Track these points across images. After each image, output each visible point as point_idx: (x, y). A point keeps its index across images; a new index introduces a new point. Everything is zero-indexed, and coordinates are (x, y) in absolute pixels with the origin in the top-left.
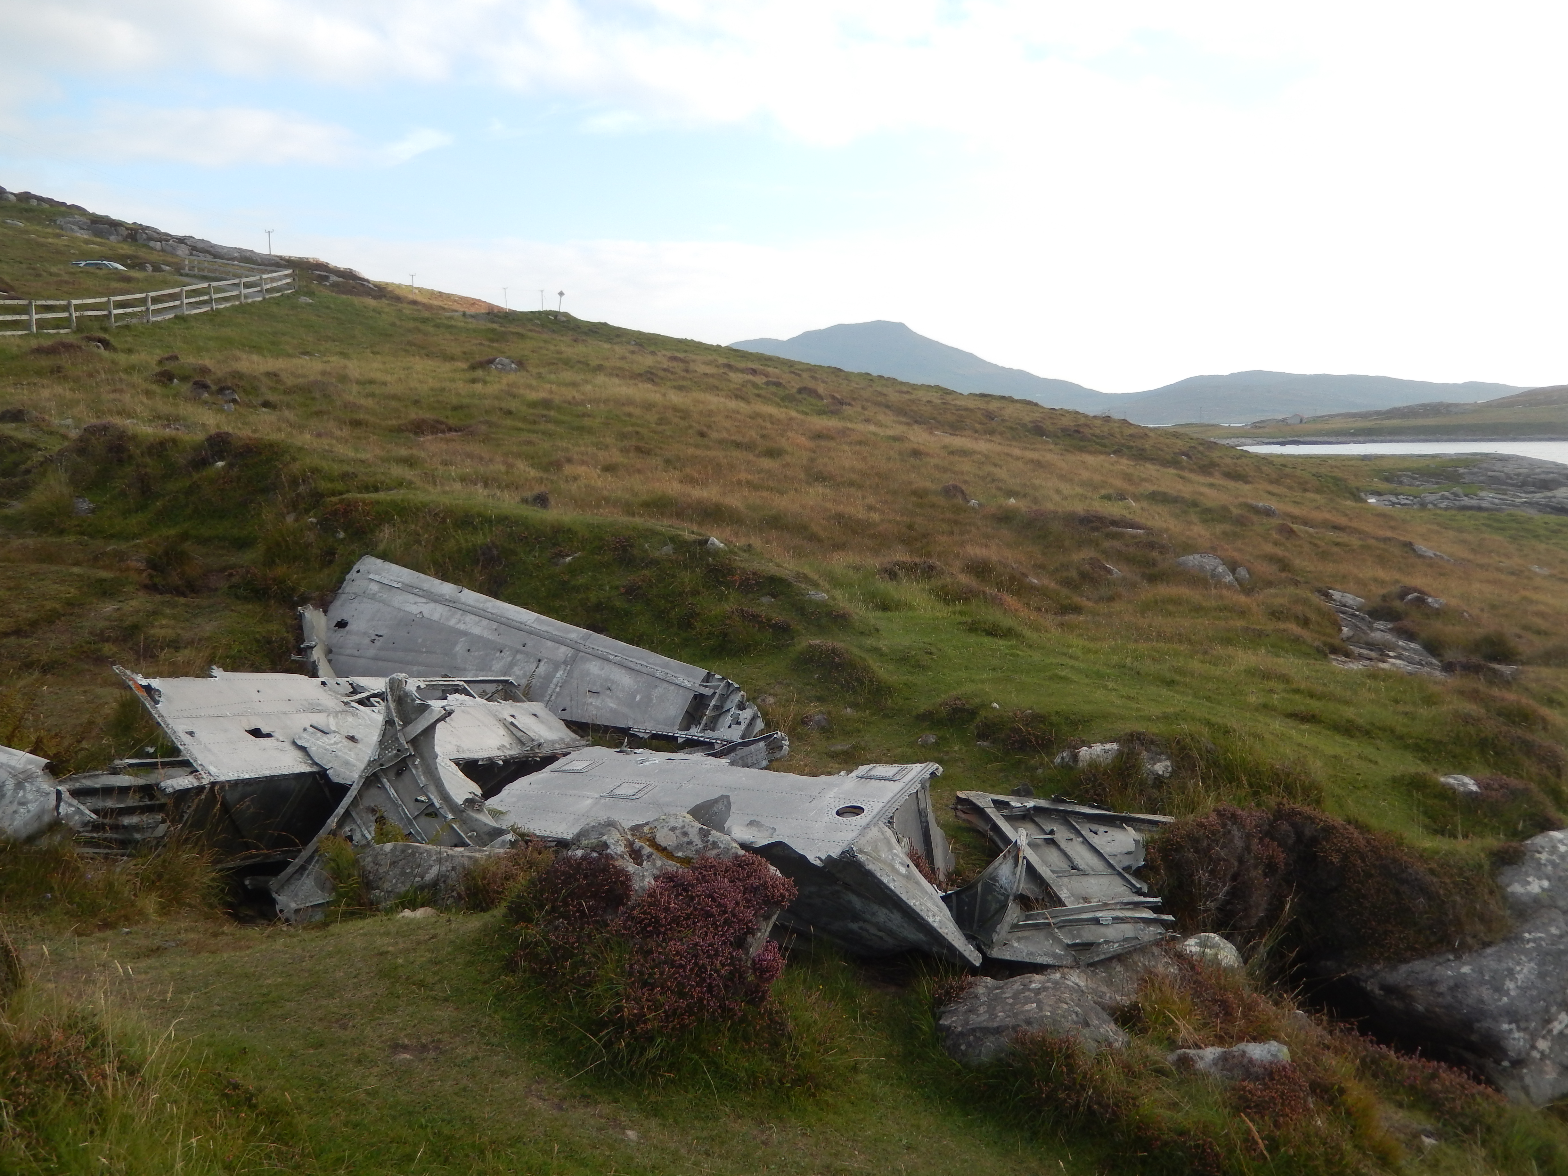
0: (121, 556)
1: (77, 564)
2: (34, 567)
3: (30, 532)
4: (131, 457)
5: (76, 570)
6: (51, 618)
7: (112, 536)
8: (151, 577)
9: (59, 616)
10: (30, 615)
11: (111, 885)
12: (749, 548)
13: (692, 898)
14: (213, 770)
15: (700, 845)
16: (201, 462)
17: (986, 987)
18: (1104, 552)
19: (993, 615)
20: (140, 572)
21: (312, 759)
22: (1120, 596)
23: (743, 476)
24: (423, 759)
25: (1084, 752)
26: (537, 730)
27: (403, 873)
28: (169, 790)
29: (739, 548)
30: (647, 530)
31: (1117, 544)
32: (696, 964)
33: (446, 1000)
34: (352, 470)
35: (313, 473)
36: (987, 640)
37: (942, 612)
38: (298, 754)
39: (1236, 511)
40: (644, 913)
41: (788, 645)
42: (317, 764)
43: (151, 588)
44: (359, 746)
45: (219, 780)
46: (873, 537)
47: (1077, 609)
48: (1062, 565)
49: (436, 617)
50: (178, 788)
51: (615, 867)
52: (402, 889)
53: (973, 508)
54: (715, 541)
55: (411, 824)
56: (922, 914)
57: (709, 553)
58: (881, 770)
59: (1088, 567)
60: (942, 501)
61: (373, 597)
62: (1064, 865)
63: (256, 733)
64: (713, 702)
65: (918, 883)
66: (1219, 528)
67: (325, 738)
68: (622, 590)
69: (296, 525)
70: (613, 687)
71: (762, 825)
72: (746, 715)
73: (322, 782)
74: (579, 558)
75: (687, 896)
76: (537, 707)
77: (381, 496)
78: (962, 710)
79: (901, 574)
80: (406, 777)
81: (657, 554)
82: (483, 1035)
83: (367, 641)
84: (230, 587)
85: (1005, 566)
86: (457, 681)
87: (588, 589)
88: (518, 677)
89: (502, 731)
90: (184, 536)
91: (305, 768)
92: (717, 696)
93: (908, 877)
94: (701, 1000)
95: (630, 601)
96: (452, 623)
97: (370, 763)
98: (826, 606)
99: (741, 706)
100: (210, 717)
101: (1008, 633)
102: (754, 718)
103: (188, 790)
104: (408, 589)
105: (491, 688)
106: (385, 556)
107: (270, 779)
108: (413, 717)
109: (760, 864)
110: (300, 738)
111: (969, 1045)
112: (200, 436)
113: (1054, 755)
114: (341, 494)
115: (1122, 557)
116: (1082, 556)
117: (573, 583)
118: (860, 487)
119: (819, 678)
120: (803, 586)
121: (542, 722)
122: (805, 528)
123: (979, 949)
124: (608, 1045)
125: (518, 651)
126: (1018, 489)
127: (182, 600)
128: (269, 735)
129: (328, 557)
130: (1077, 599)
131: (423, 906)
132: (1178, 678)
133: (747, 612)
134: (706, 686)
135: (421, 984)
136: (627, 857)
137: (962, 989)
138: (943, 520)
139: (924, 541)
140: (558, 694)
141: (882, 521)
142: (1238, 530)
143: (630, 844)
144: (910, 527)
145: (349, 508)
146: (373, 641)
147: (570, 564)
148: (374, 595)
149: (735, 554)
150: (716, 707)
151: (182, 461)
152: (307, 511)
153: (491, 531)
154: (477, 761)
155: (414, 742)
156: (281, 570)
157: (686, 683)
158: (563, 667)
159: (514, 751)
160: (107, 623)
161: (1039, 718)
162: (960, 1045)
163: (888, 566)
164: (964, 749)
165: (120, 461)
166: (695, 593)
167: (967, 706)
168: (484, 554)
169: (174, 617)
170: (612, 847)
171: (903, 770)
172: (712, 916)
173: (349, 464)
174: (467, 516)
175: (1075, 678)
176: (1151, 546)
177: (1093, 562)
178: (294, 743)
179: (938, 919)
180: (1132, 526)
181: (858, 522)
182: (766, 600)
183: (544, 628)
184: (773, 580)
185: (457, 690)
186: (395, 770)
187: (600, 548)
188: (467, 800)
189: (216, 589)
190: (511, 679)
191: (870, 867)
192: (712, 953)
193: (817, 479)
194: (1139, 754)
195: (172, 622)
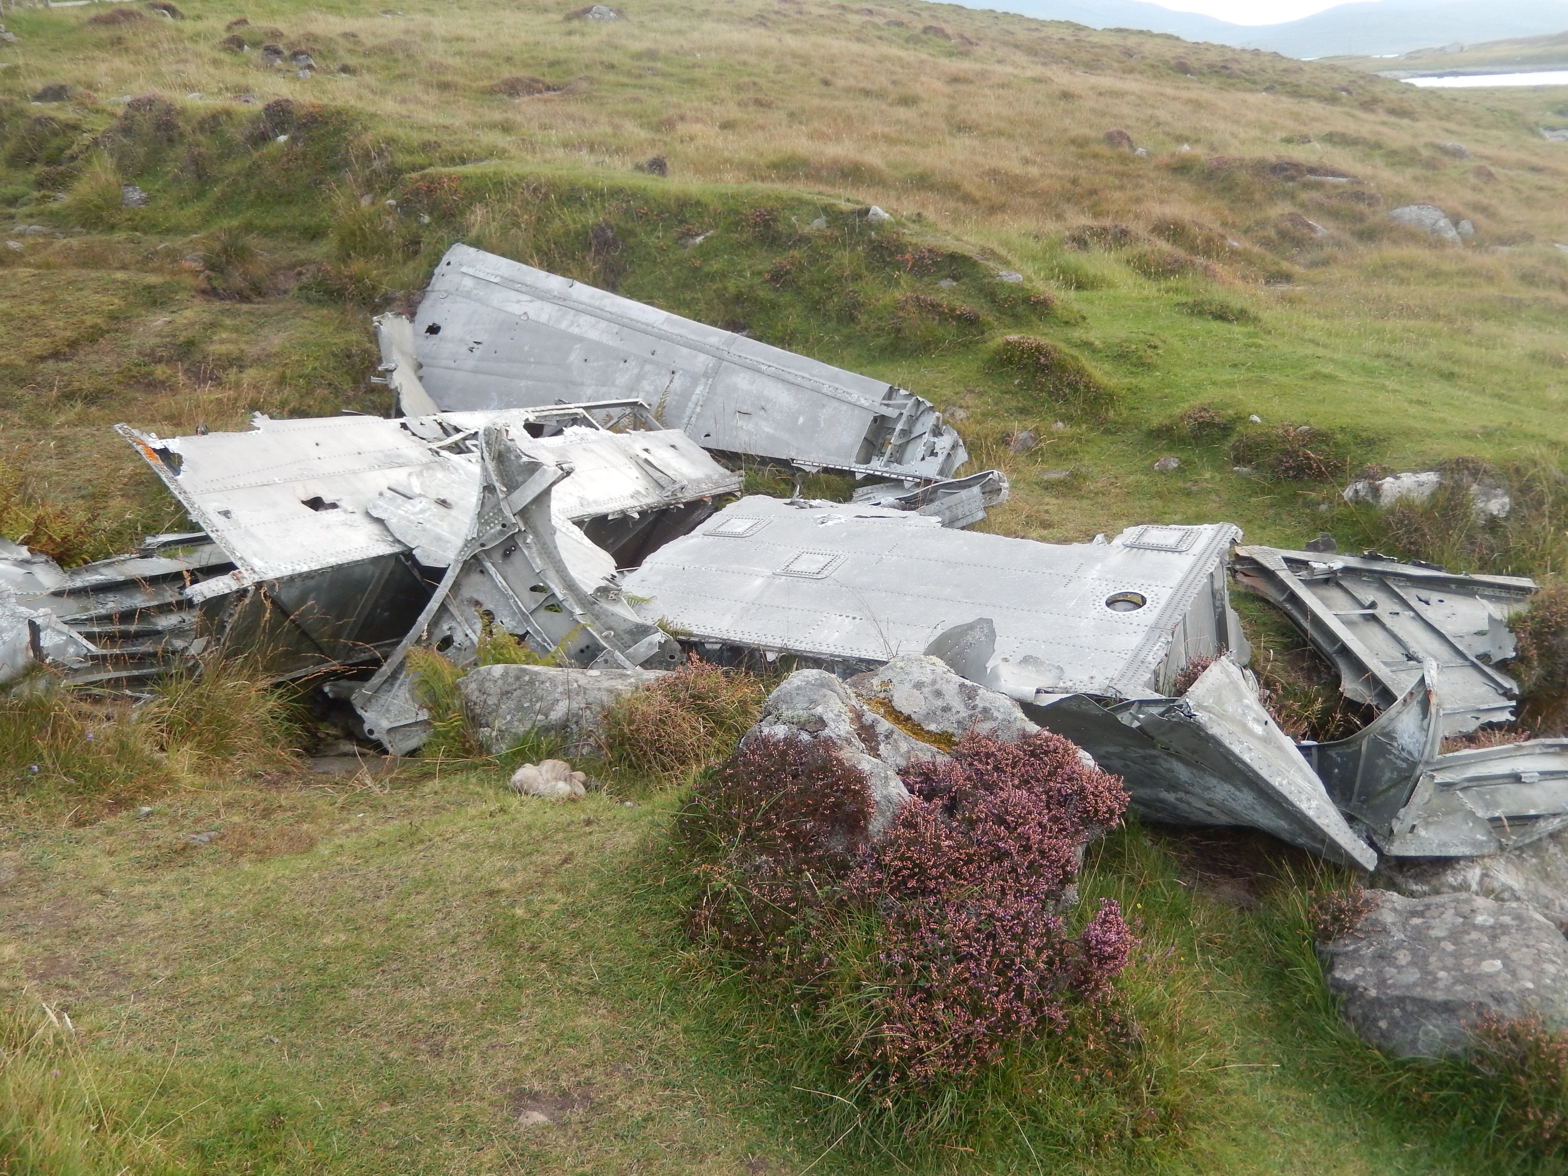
0: (173, 255)
1: (124, 267)
2: (72, 273)
3: (78, 229)
4: (181, 135)
5: (120, 275)
6: (94, 336)
7: (168, 231)
8: (209, 278)
9: (103, 333)
10: (68, 334)
11: (123, 746)
12: (919, 218)
13: (972, 824)
14: (257, 563)
15: (964, 713)
16: (261, 138)
17: (1394, 910)
18: (1303, 205)
19: (1217, 293)
20: (196, 273)
21: (392, 535)
22: (1335, 260)
23: (879, 129)
24: (536, 534)
25: (1388, 484)
26: (677, 467)
27: (520, 708)
28: (198, 599)
29: (907, 219)
30: (793, 199)
31: (1315, 195)
32: (996, 951)
33: (593, 993)
34: (434, 138)
35: (388, 144)
36: (1217, 326)
37: (1150, 289)
38: (374, 529)
39: (1426, 153)
40: (901, 859)
41: (977, 342)
42: (399, 542)
43: (210, 293)
44: (453, 512)
45: (266, 577)
46: (1034, 194)
47: (1287, 278)
48: (1257, 223)
49: (544, 318)
50: (209, 595)
51: (840, 762)
52: (521, 729)
53: (1141, 158)
54: (879, 211)
55: (527, 620)
56: (1292, 798)
57: (870, 226)
58: (1157, 534)
59: (1289, 224)
60: (1105, 150)
61: (468, 295)
62: (1397, 654)
63: (316, 504)
64: (899, 427)
65: (1280, 748)
66: (1409, 172)
67: (408, 505)
68: (767, 276)
69: (372, 209)
70: (768, 407)
71: (1042, 663)
72: (944, 443)
73: (409, 563)
74: (712, 238)
75: (964, 819)
76: (675, 435)
77: (469, 169)
78: (1211, 425)
79: (1092, 242)
80: (516, 558)
81: (807, 230)
82: (656, 1066)
83: (464, 349)
84: (300, 289)
85: (1201, 227)
86: (575, 408)
87: (724, 276)
88: (648, 393)
89: (635, 472)
90: (249, 228)
91: (385, 549)
92: (904, 418)
93: (1266, 740)
94: (1007, 1014)
95: (777, 290)
96: (564, 325)
97: (467, 543)
98: (1023, 289)
99: (937, 432)
100: (251, 487)
101: (1242, 316)
102: (954, 447)
103: (225, 596)
104: (508, 283)
105: (616, 412)
106: (478, 244)
107: (338, 569)
108: (520, 479)
109: (1066, 750)
110: (375, 507)
111: (1394, 1023)
112: (257, 106)
113: (1343, 485)
114: (423, 168)
115: (1322, 210)
116: (1280, 210)
117: (706, 269)
118: (1011, 137)
119: (1020, 384)
120: (991, 264)
121: (683, 455)
122: (957, 187)
123: (1372, 844)
124: (864, 1101)
125: (646, 361)
126: (1187, 133)
127: (245, 307)
128: (334, 506)
129: (412, 247)
130: (1285, 265)
131: (550, 755)
132: (1456, 369)
133: (925, 301)
134: (888, 405)
135: (554, 961)
136: (856, 741)
137: (1357, 912)
138: (1109, 172)
139: (1095, 197)
140: (699, 415)
141: (1043, 175)
142: (1429, 173)
143: (858, 716)
144: (1074, 182)
145: (432, 186)
146: (471, 350)
147: (701, 245)
148: (469, 292)
149: (904, 226)
150: (904, 433)
151: (239, 138)
152: (384, 191)
153: (604, 207)
154: (606, 516)
155: (523, 513)
156: (357, 266)
157: (863, 402)
158: (703, 380)
159: (652, 499)
160: (158, 340)
161: (1317, 437)
162: (1376, 1020)
163: (1076, 234)
164: (1218, 477)
165: (170, 140)
166: (857, 277)
167: (1217, 420)
168: (596, 237)
169: (236, 329)
170: (832, 724)
171: (1187, 534)
172: (1007, 854)
173: (430, 131)
174: (573, 189)
175: (1343, 375)
176: (1358, 196)
177: (1294, 218)
178: (368, 514)
179: (1314, 803)
180: (1334, 174)
181: (1016, 178)
182: (946, 284)
183: (677, 331)
184: (953, 257)
185: (575, 420)
186: (501, 551)
187: (737, 224)
188: (599, 589)
189: (286, 292)
190: (640, 400)
191: (1215, 730)
192: (1019, 930)
193: (959, 129)
194: (1468, 489)
195: (234, 335)
